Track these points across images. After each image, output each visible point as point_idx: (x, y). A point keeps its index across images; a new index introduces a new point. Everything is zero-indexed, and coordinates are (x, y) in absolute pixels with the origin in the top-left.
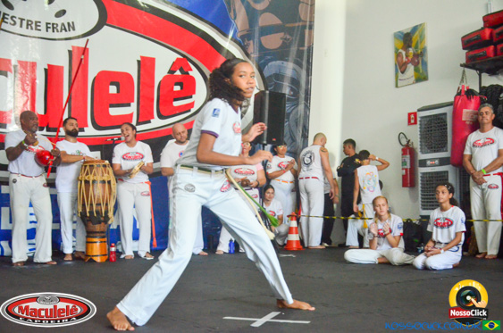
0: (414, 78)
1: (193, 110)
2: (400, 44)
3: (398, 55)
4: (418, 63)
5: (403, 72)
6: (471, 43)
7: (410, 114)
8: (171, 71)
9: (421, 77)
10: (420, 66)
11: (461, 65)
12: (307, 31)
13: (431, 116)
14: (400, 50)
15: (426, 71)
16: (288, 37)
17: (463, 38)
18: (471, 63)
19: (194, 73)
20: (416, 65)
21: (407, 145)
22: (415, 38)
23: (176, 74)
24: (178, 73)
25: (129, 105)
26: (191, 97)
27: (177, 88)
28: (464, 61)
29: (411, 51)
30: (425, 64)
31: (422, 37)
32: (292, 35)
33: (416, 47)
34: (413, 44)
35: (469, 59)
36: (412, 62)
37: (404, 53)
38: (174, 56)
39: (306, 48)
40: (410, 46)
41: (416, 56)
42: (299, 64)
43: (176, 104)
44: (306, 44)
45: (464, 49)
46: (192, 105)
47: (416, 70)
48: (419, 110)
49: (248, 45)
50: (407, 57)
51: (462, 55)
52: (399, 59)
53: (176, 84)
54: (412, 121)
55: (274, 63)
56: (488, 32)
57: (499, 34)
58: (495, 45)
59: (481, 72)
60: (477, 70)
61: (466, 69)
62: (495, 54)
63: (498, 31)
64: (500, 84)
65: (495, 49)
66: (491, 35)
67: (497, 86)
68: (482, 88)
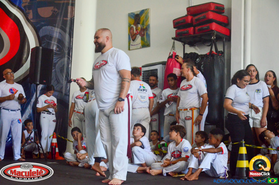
0: (140, 45)
2: (132, 21)
3: (131, 28)
4: (144, 35)
5: (133, 40)
6: (179, 24)
9: (146, 45)
10: (145, 37)
11: (173, 38)
12: (70, 7)
13: (149, 71)
14: (132, 26)
15: (149, 40)
16: (56, 10)
17: (174, 21)
18: (178, 38)
20: (142, 36)
22: (143, 17)
28: (174, 36)
29: (139, 26)
30: (148, 36)
31: (147, 18)
32: (59, 9)
33: (143, 24)
34: (141, 22)
35: (177, 35)
36: (140, 34)
37: (135, 27)
39: (69, 19)
40: (139, 24)
41: (143, 30)
44: (69, 16)
45: (174, 28)
47: (143, 39)
48: (143, 67)
49: (29, 13)
50: (137, 30)
51: (173, 32)
52: (132, 31)
55: (46, 27)
56: (190, 18)
57: (197, 20)
58: (194, 27)
59: (184, 43)
60: (182, 42)
61: (175, 41)
62: (194, 32)
63: (196, 18)
64: (197, 52)
65: (194, 30)
66: (192, 20)
67: (195, 53)
68: (185, 54)
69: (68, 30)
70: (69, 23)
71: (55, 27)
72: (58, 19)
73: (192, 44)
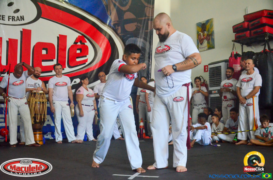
0: (207, 47)
1: (87, 63)
2: (200, 29)
3: (199, 35)
4: (209, 39)
5: (201, 44)
6: (237, 29)
7: (205, 66)
8: (76, 43)
9: (211, 47)
10: (210, 41)
11: (233, 41)
12: (150, 22)
14: (200, 32)
15: (214, 43)
16: (139, 25)
17: (233, 27)
18: (238, 40)
19: (88, 44)
20: (208, 40)
21: (204, 83)
22: (208, 26)
23: (78, 44)
24: (79, 43)
25: (53, 61)
26: (86, 56)
27: (78, 52)
28: (234, 39)
29: (206, 33)
30: (213, 40)
31: (212, 26)
32: (141, 24)
33: (209, 31)
34: (207, 29)
35: (236, 38)
36: (206, 39)
37: (202, 34)
38: (77, 35)
39: (149, 31)
40: (205, 30)
41: (208, 35)
42: (145, 39)
43: (78, 60)
44: (149, 29)
45: (234, 32)
46: (86, 61)
48: (209, 64)
49: (118, 29)
50: (203, 36)
51: (233, 36)
52: (199, 37)
53: (78, 50)
54: (206, 70)
55: (131, 38)
56: (246, 24)
57: (252, 25)
58: (250, 30)
59: (242, 44)
60: (240, 43)
61: (235, 43)
62: (250, 35)
63: (252, 23)
64: (253, 51)
65: (250, 33)
66: (248, 25)
67: (251, 52)
68: (243, 53)
69: (148, 39)
70: (149, 34)
71: (138, 37)
72: (141, 31)
73: (249, 45)
